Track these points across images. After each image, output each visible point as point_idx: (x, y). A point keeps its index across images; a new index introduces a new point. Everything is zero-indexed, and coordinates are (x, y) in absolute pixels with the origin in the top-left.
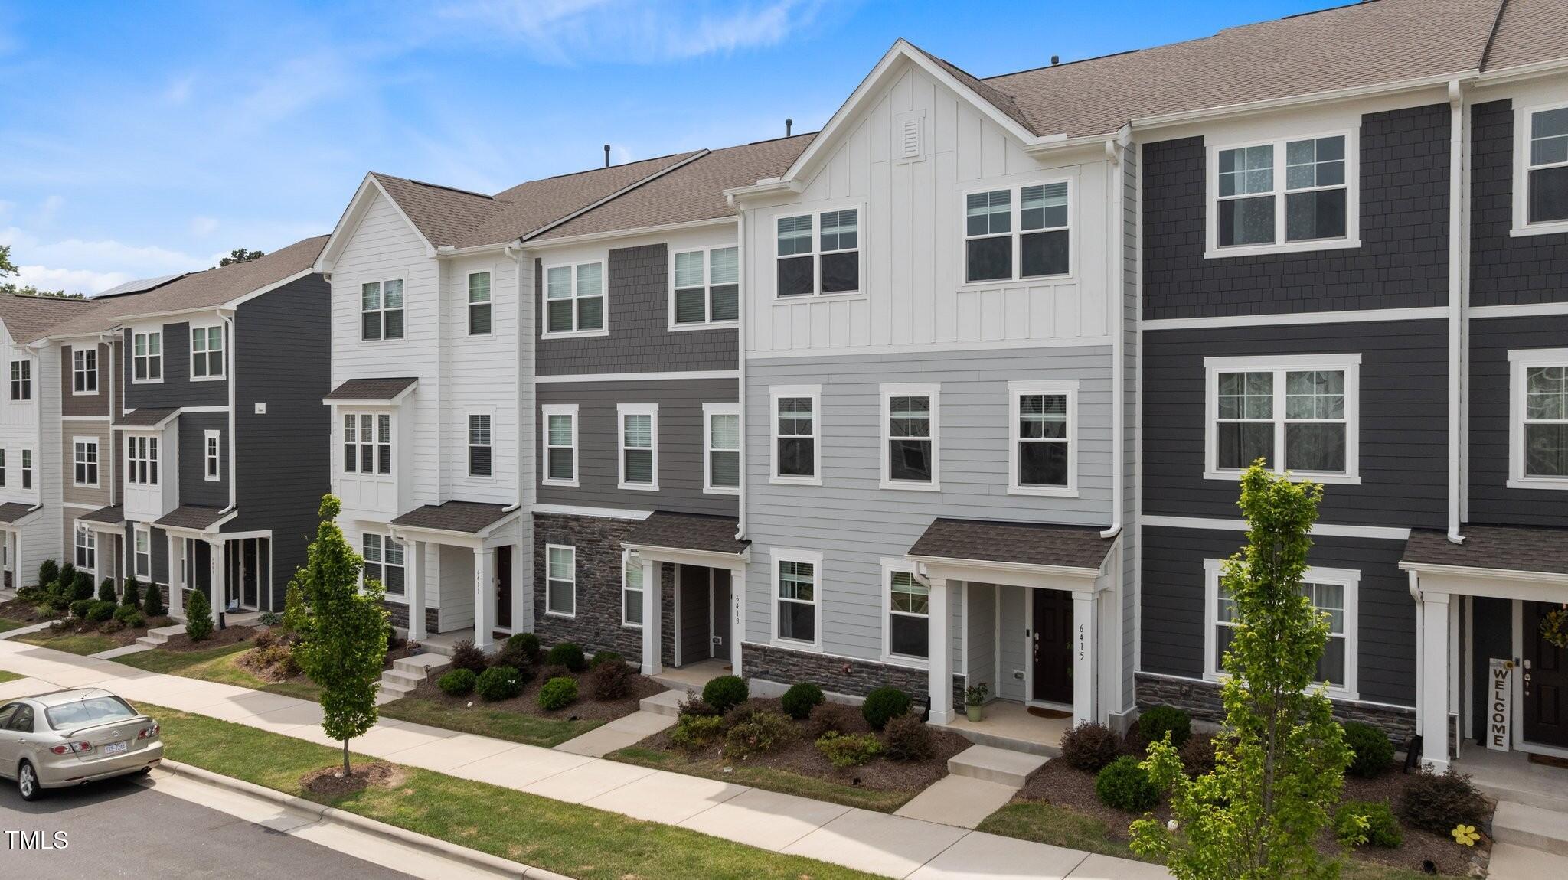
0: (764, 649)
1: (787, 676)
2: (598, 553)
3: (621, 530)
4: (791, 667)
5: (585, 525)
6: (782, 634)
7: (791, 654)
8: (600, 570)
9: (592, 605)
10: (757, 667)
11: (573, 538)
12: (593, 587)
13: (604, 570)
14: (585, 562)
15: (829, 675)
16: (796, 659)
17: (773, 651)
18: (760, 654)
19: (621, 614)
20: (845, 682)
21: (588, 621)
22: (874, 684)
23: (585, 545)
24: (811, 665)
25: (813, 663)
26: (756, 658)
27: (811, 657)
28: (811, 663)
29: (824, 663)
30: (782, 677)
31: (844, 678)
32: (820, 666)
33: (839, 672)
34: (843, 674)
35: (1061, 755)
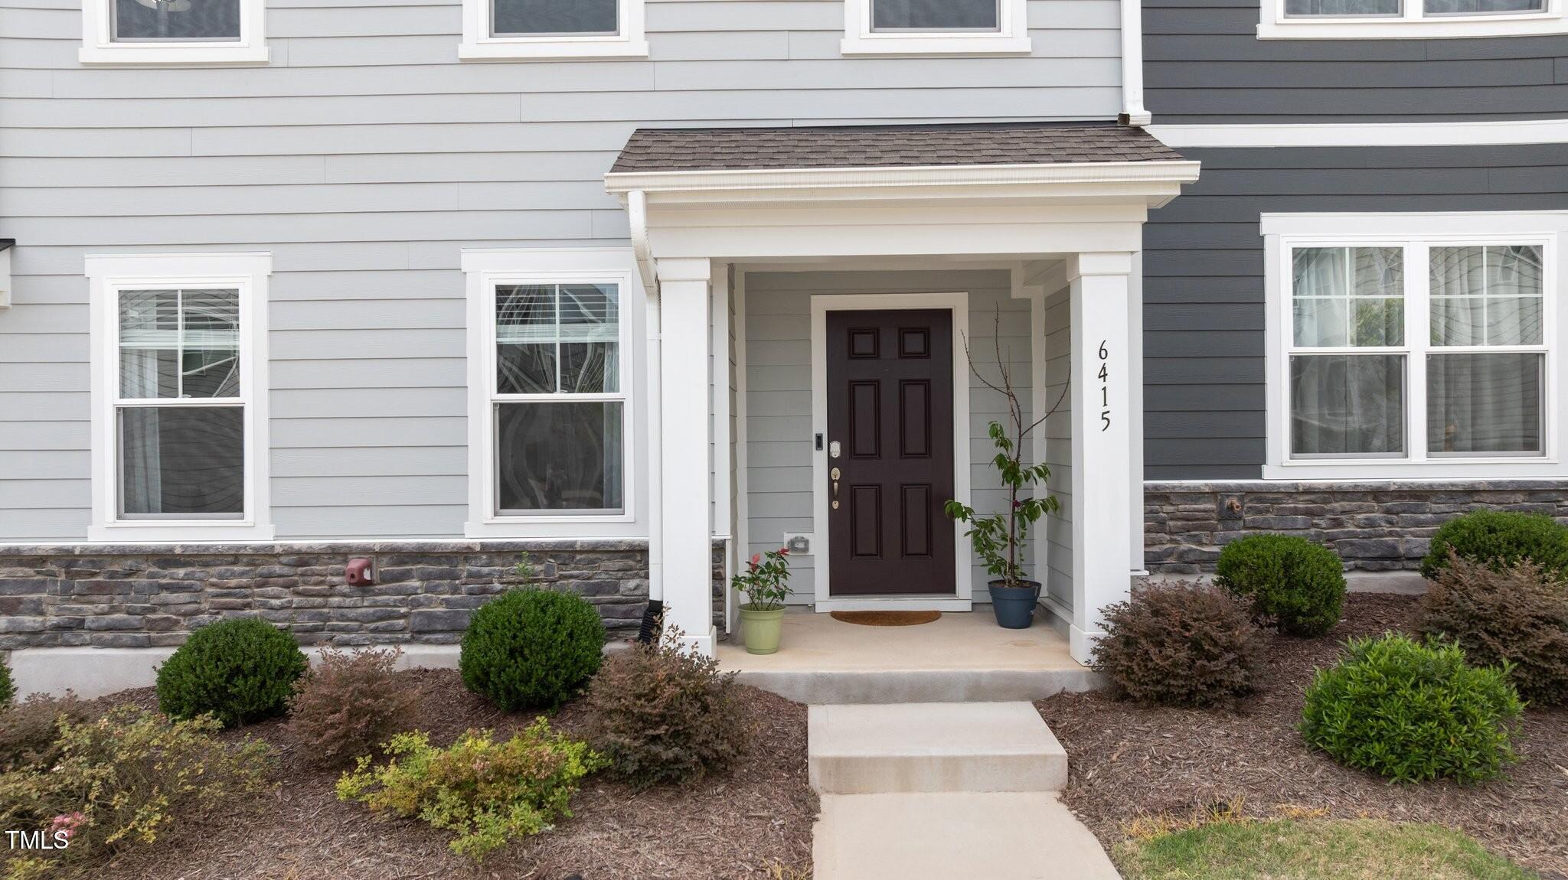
0: (67, 559)
1: (152, 625)
4: (165, 596)
6: (130, 504)
7: (166, 558)
10: (42, 613)
15: (296, 599)
16: (181, 572)
17: (98, 558)
18: (52, 574)
20: (352, 613)
22: (447, 602)
24: (233, 582)
25: (242, 574)
26: (39, 587)
27: (235, 556)
28: (233, 575)
29: (277, 569)
30: (137, 629)
31: (348, 601)
32: (265, 580)
33: (332, 586)
34: (345, 588)
35: (1084, 687)
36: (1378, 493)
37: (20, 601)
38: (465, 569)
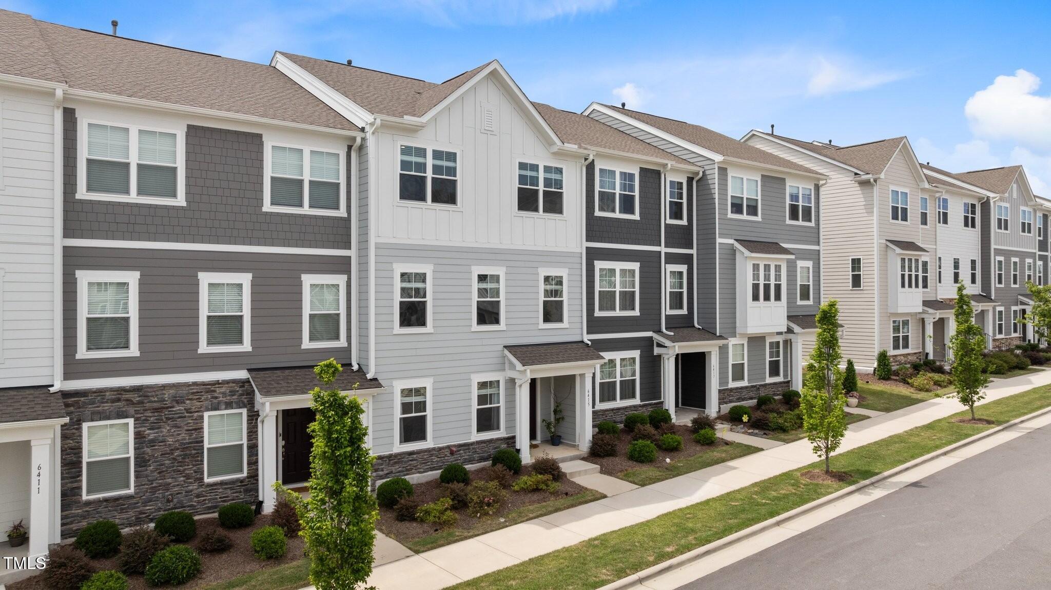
0: (390, 457)
1: (407, 470)
2: (168, 419)
3: (201, 392)
4: (410, 462)
5: (150, 394)
6: (402, 442)
7: (411, 453)
8: (173, 435)
9: (159, 473)
10: (383, 471)
11: (131, 410)
12: (162, 455)
13: (179, 435)
14: (148, 432)
15: (439, 459)
16: (415, 456)
17: (396, 455)
18: (386, 461)
19: (203, 471)
21: (154, 490)
22: (469, 455)
23: (150, 414)
24: (425, 457)
25: (427, 455)
26: (382, 464)
27: (428, 451)
28: (425, 455)
29: (434, 452)
30: (403, 471)
31: (449, 458)
32: (432, 455)
33: (446, 455)
34: (449, 455)
35: (586, 456)
36: (612, 410)
37: (378, 468)
38: (471, 447)
